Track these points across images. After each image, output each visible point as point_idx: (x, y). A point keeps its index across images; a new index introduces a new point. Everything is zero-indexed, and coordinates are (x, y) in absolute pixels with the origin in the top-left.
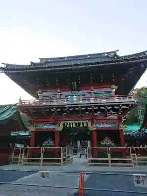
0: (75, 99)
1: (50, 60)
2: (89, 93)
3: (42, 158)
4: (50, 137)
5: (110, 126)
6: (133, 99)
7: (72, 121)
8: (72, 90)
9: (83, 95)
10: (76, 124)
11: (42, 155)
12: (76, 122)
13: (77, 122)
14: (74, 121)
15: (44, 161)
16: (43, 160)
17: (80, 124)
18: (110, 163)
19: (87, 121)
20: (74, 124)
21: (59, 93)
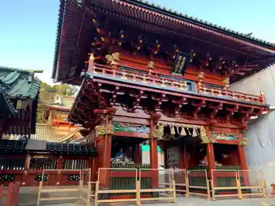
3: (138, 190)
6: (263, 103)
7: (180, 125)
8: (172, 70)
11: (138, 183)
12: (186, 126)
13: (188, 127)
14: (184, 125)
15: (143, 195)
16: (142, 193)
17: (191, 130)
18: (240, 194)
19: (201, 127)
20: (183, 129)
21: (150, 71)
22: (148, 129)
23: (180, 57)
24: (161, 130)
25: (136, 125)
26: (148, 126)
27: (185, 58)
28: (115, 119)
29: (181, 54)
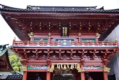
0: (65, 44)
1: (39, 8)
2: (77, 38)
4: (39, 78)
5: (96, 68)
6: (116, 46)
7: (63, 64)
8: (62, 35)
9: (72, 40)
10: (66, 66)
13: (68, 64)
14: (65, 63)
19: (77, 63)
20: (65, 66)
21: (50, 37)
22: (46, 67)
24: (53, 67)
25: (40, 66)
26: (46, 65)
27: (66, 28)
29: (64, 27)
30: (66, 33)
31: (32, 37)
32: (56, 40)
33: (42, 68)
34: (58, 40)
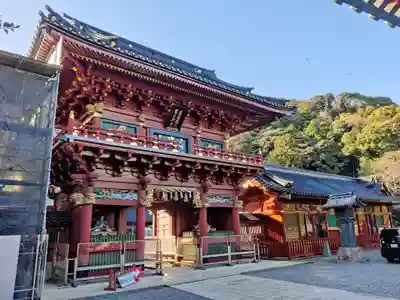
5: (224, 201)
6: (260, 164)
9: (183, 139)
10: (179, 193)
11: (123, 257)
13: (181, 190)
19: (194, 190)
21: (141, 124)
22: (135, 194)
23: (176, 111)
24: (151, 195)
25: (122, 191)
26: (136, 191)
27: (181, 112)
28: (97, 185)
29: (177, 108)
30: (177, 122)
31: (100, 115)
32: (155, 134)
33: (128, 196)
34: (158, 134)
